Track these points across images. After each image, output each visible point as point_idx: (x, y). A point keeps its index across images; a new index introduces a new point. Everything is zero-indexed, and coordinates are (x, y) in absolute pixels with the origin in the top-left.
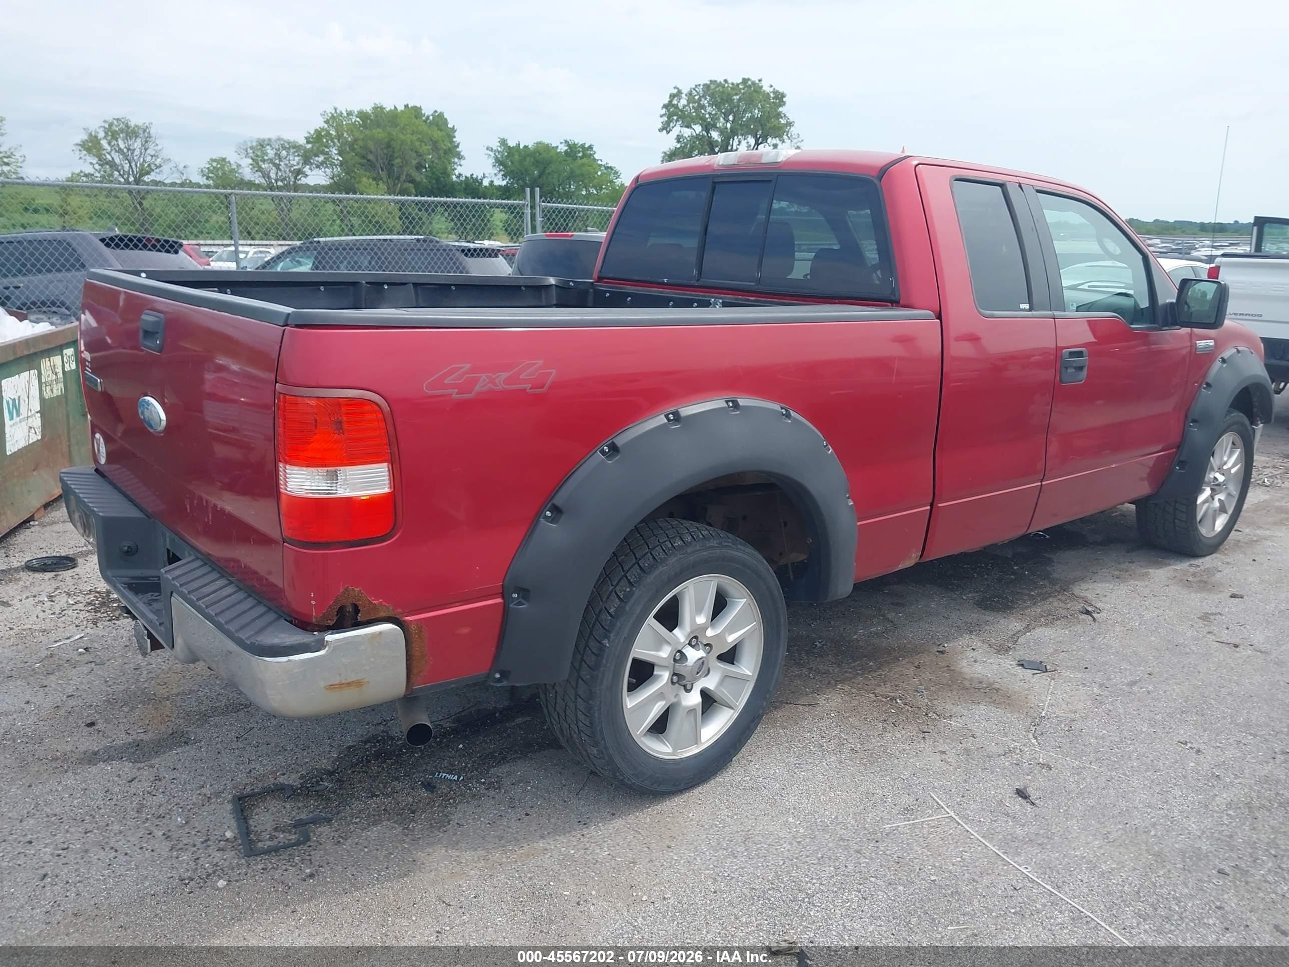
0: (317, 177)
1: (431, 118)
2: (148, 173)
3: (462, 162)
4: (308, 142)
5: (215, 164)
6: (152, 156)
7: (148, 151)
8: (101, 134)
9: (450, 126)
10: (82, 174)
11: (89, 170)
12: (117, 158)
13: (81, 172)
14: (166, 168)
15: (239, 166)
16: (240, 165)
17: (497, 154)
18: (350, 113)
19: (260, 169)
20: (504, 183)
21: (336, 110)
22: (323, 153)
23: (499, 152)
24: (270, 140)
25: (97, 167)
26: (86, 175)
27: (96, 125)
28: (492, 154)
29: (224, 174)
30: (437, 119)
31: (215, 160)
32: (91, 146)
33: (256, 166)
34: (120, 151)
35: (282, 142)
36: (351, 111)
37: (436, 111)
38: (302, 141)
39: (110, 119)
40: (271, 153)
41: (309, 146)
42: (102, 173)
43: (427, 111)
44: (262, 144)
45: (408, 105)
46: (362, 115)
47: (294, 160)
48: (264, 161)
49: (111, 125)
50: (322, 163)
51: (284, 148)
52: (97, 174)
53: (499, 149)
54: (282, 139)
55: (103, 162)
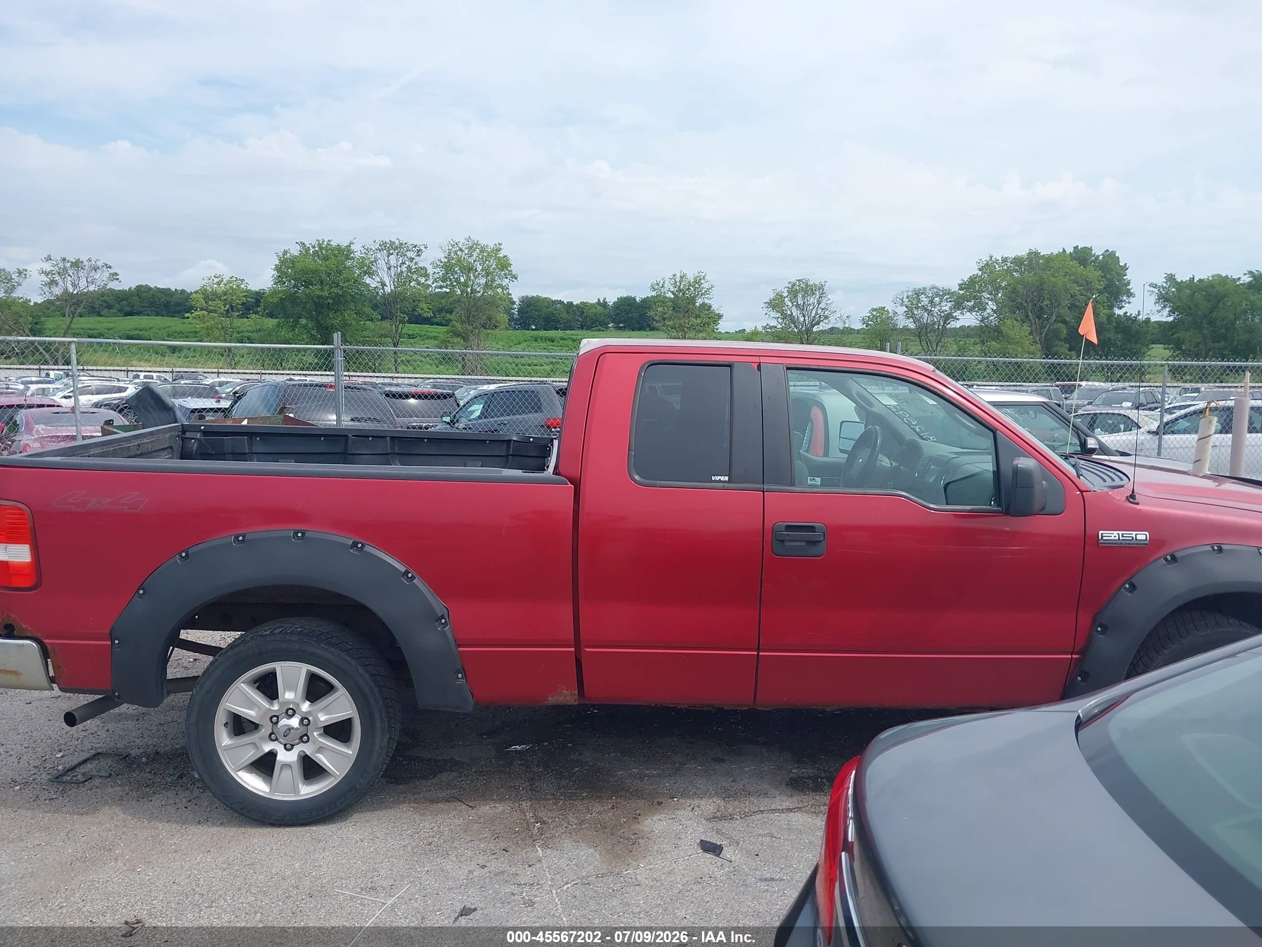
0: (967, 319)
1: (1101, 257)
2: (818, 323)
3: (1131, 299)
4: (961, 289)
5: (874, 313)
6: (822, 309)
7: (820, 306)
8: (785, 294)
9: (1122, 264)
10: (768, 327)
11: (773, 323)
12: (795, 312)
13: (768, 325)
14: (832, 318)
15: (895, 313)
16: (897, 313)
17: (1161, 290)
18: (1005, 260)
19: (913, 316)
20: (1171, 319)
21: (991, 257)
22: (975, 298)
23: (1164, 288)
24: (924, 289)
25: (780, 321)
26: (771, 328)
27: (782, 288)
28: (1156, 290)
29: (882, 321)
30: (1106, 258)
31: (875, 310)
32: (776, 304)
33: (910, 314)
34: (798, 306)
35: (935, 290)
36: (1006, 258)
37: (1107, 251)
38: (955, 288)
39: (793, 280)
40: (925, 301)
41: (962, 292)
42: (783, 325)
43: (1098, 251)
44: (918, 293)
45: (1077, 246)
46: (1018, 261)
47: (946, 305)
48: (917, 308)
49: (794, 285)
50: (973, 307)
51: (938, 295)
52: (779, 326)
53: (1164, 285)
54: (936, 288)
55: (784, 316)
